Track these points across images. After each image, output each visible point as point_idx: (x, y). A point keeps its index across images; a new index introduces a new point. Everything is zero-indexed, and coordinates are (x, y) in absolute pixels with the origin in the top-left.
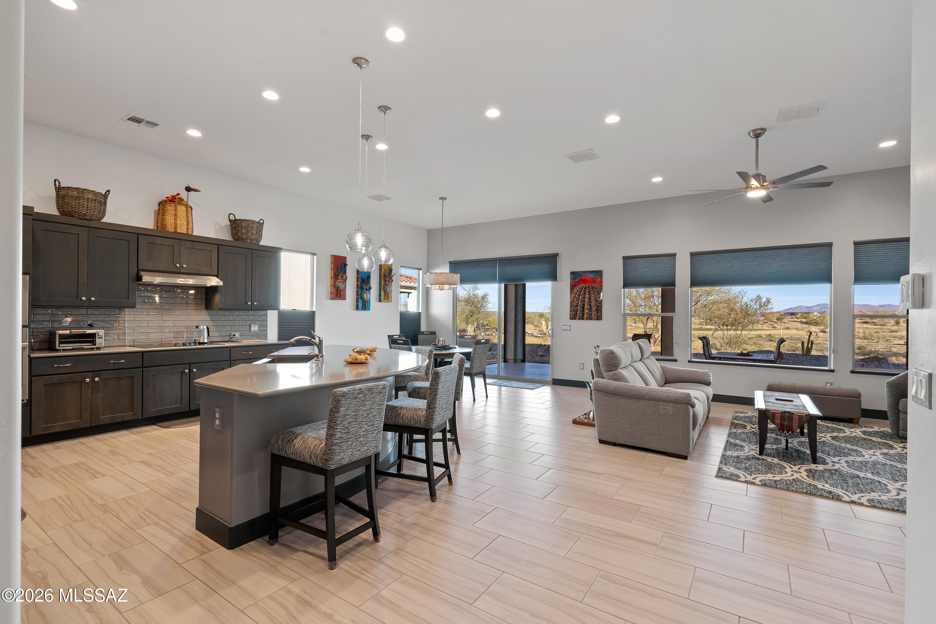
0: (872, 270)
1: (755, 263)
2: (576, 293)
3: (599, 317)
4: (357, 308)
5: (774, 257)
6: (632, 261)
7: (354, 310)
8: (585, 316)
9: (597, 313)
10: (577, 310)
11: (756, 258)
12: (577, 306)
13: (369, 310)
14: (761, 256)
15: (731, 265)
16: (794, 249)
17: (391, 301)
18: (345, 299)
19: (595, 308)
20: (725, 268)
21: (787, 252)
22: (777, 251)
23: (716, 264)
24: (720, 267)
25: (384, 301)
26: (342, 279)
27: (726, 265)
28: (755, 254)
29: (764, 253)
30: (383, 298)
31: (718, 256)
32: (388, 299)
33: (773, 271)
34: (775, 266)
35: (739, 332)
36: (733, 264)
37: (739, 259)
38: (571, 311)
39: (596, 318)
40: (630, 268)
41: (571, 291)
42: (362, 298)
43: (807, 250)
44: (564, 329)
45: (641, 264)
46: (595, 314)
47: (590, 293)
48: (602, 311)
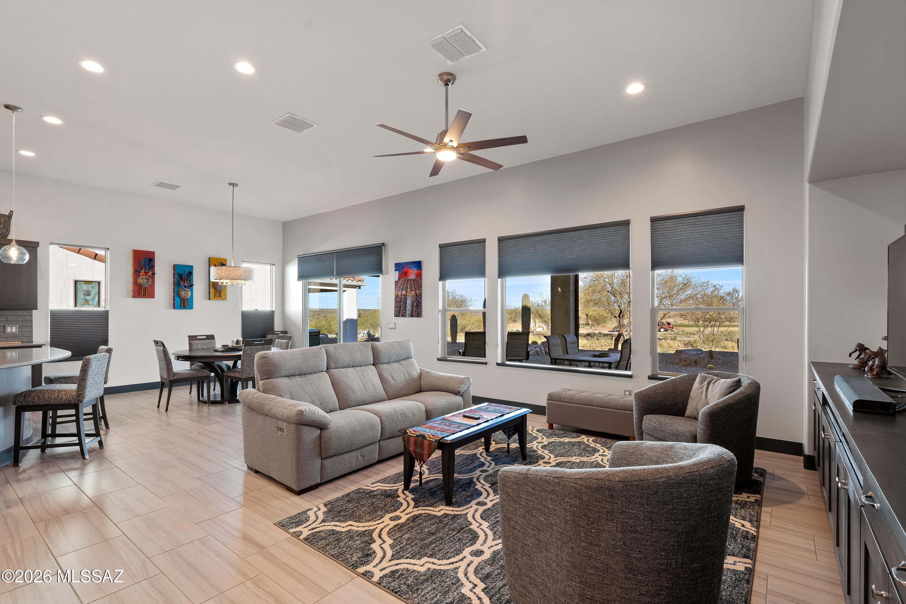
0: (669, 252)
1: (557, 248)
2: (400, 286)
3: (419, 314)
4: (174, 307)
5: (575, 239)
6: (448, 250)
7: (170, 308)
8: (408, 312)
9: (417, 308)
10: (400, 306)
11: (558, 241)
12: (401, 301)
13: (192, 308)
14: (563, 239)
15: (535, 250)
16: (594, 230)
17: (225, 299)
18: (153, 297)
19: (415, 304)
20: (530, 255)
21: (587, 233)
22: (577, 232)
23: (521, 250)
24: (525, 253)
25: (214, 299)
26: (146, 275)
27: (530, 251)
28: (557, 237)
29: (565, 236)
30: (213, 296)
31: (523, 241)
32: (221, 297)
33: (574, 256)
34: (575, 250)
35: (716, 329)
36: (538, 250)
37: (542, 243)
38: (395, 307)
39: (416, 315)
40: (446, 257)
41: (395, 285)
42: (179, 295)
43: (606, 230)
44: (390, 327)
45: (455, 252)
46: (416, 311)
47: (411, 287)
48: (421, 307)
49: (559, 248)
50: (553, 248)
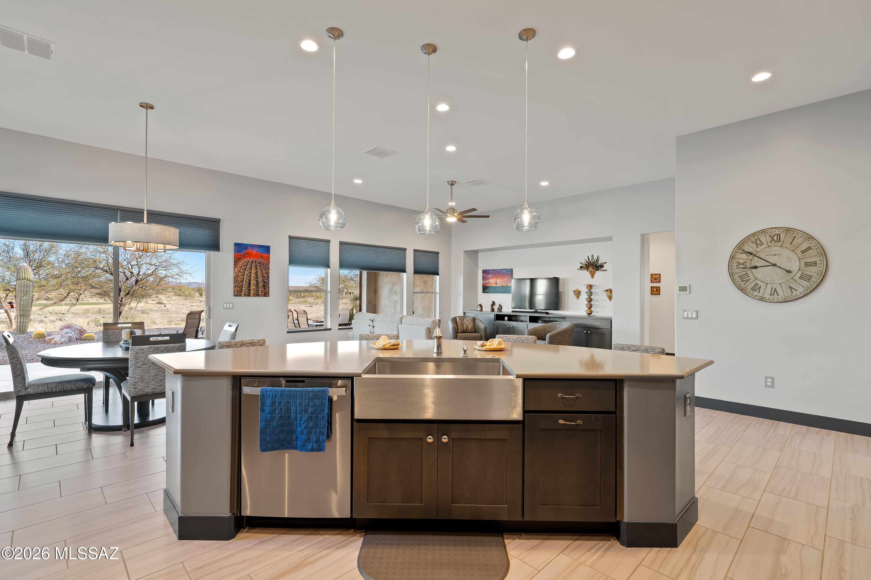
2: (241, 267)
3: (267, 293)
5: (384, 253)
6: (298, 242)
8: (252, 292)
9: (264, 289)
10: (242, 286)
11: (375, 252)
12: (242, 281)
15: (363, 255)
19: (262, 284)
23: (354, 253)
24: (357, 255)
27: (360, 255)
28: (374, 249)
29: (378, 250)
31: (356, 248)
37: (366, 251)
38: (234, 287)
39: (263, 294)
40: (295, 246)
41: (235, 265)
43: (397, 251)
44: (225, 307)
45: (304, 245)
46: (262, 291)
47: (256, 268)
48: (269, 287)
49: (376, 256)
50: (372, 255)
